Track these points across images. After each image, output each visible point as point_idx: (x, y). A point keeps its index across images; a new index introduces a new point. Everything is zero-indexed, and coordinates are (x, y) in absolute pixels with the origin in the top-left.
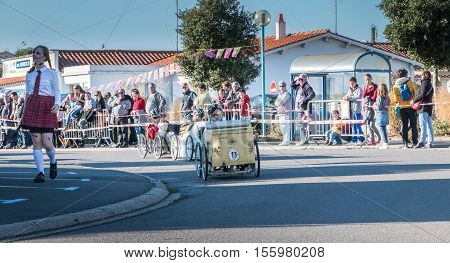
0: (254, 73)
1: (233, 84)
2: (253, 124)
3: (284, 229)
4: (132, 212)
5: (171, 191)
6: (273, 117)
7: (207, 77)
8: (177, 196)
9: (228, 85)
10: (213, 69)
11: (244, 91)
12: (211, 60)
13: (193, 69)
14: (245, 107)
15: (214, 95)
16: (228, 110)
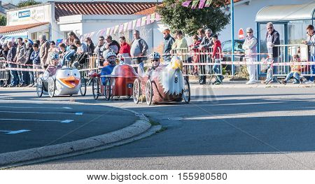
0: (225, 21)
1: (207, 31)
2: (224, 66)
3: (253, 156)
4: (119, 141)
5: (153, 124)
6: (241, 60)
7: (184, 24)
8: (158, 128)
10: (188, 18)
11: (216, 37)
12: (187, 10)
13: (171, 18)
14: (216, 50)
15: (190, 40)
16: (202, 53)
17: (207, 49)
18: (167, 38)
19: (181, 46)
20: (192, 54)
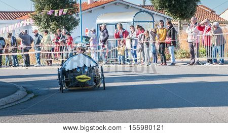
0: (76, 24)
1: (63, 31)
4: (6, 105)
5: (29, 92)
7: (49, 26)
8: (32, 95)
9: (60, 31)
10: (52, 21)
12: (50, 16)
13: (40, 21)
16: (61, 45)
17: (64, 42)
20: (54, 46)
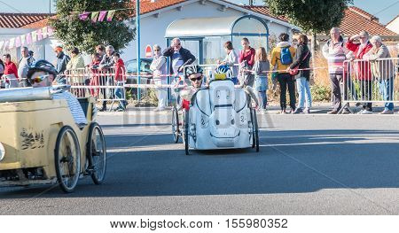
1: (107, 48)
2: (128, 89)
6: (148, 82)
7: (81, 40)
9: (102, 49)
10: (86, 32)
11: (118, 55)
12: (84, 23)
13: (66, 32)
14: (120, 71)
15: (88, 59)
16: (102, 75)
17: (107, 69)
18: (61, 56)
19: (78, 66)
20: (91, 75)
